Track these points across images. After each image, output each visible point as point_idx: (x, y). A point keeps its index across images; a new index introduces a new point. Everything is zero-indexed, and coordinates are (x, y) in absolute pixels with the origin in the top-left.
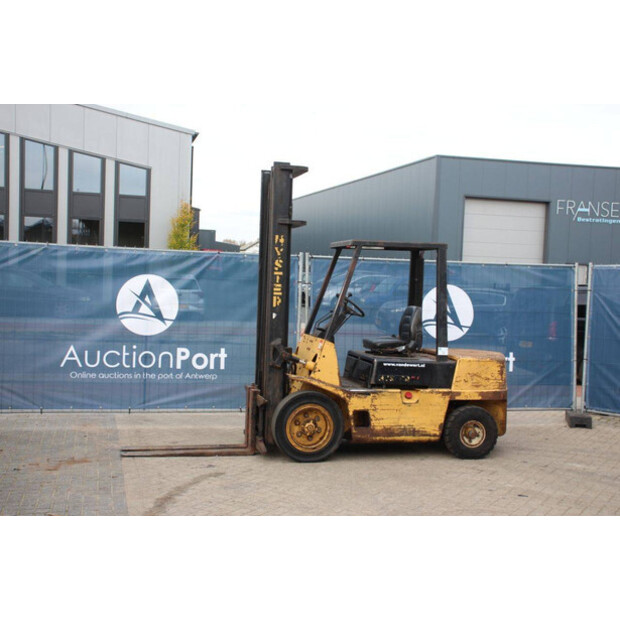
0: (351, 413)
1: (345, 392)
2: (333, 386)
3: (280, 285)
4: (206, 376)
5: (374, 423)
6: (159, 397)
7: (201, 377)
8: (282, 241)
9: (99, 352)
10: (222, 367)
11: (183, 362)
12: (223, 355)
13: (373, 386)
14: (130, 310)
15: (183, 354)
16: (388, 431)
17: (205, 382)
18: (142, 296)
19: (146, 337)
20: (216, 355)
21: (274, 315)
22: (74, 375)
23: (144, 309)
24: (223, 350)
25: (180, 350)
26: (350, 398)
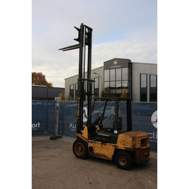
0: (89, 147)
1: (87, 141)
2: (85, 138)
5: (94, 151)
8: (79, 99)
16: (98, 154)
26: (88, 142)
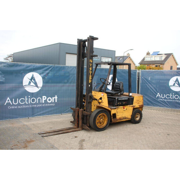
0: (112, 115)
1: (110, 108)
2: (106, 107)
3: (91, 76)
4: (52, 105)
5: (117, 117)
6: (38, 112)
7: (50, 105)
8: (92, 61)
9: (18, 99)
10: (56, 101)
11: (44, 100)
12: (56, 97)
13: (116, 106)
14: (27, 84)
15: (44, 98)
16: (120, 119)
17: (51, 106)
18: (31, 80)
19: (33, 93)
20: (54, 98)
21: (89, 86)
22: (9, 107)
23: (32, 84)
24: (56, 96)
25: (43, 97)
26: (111, 110)
